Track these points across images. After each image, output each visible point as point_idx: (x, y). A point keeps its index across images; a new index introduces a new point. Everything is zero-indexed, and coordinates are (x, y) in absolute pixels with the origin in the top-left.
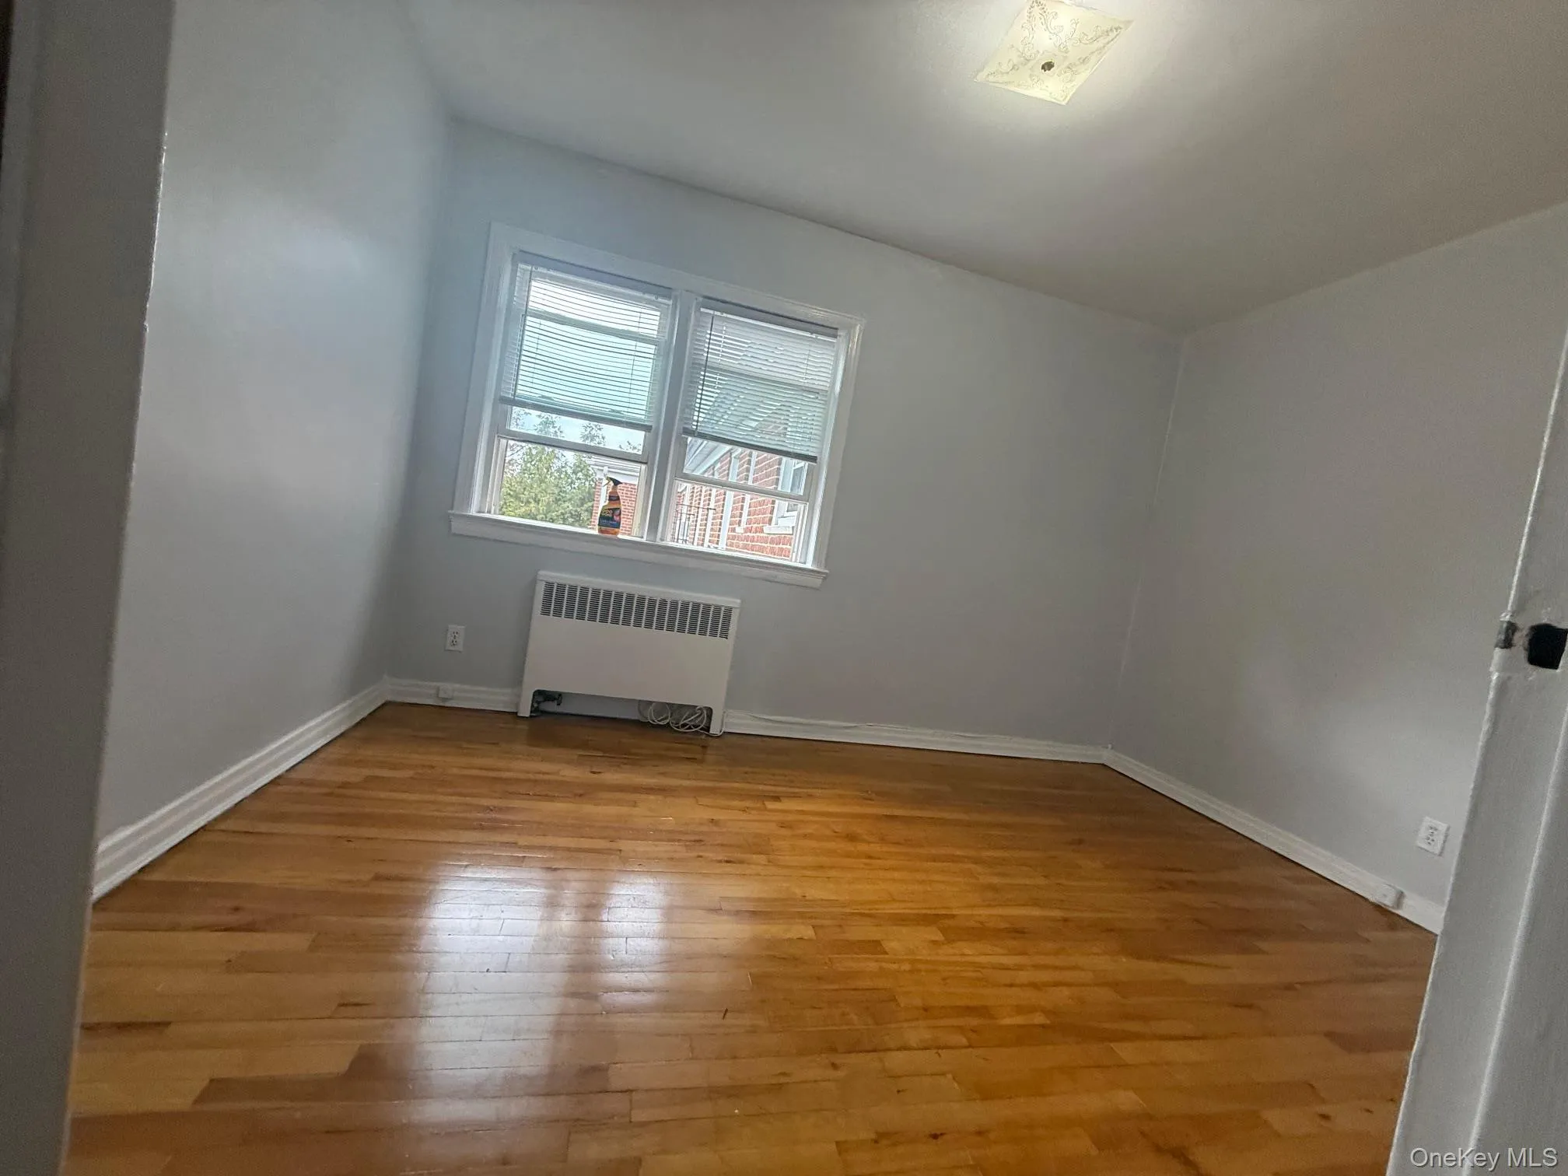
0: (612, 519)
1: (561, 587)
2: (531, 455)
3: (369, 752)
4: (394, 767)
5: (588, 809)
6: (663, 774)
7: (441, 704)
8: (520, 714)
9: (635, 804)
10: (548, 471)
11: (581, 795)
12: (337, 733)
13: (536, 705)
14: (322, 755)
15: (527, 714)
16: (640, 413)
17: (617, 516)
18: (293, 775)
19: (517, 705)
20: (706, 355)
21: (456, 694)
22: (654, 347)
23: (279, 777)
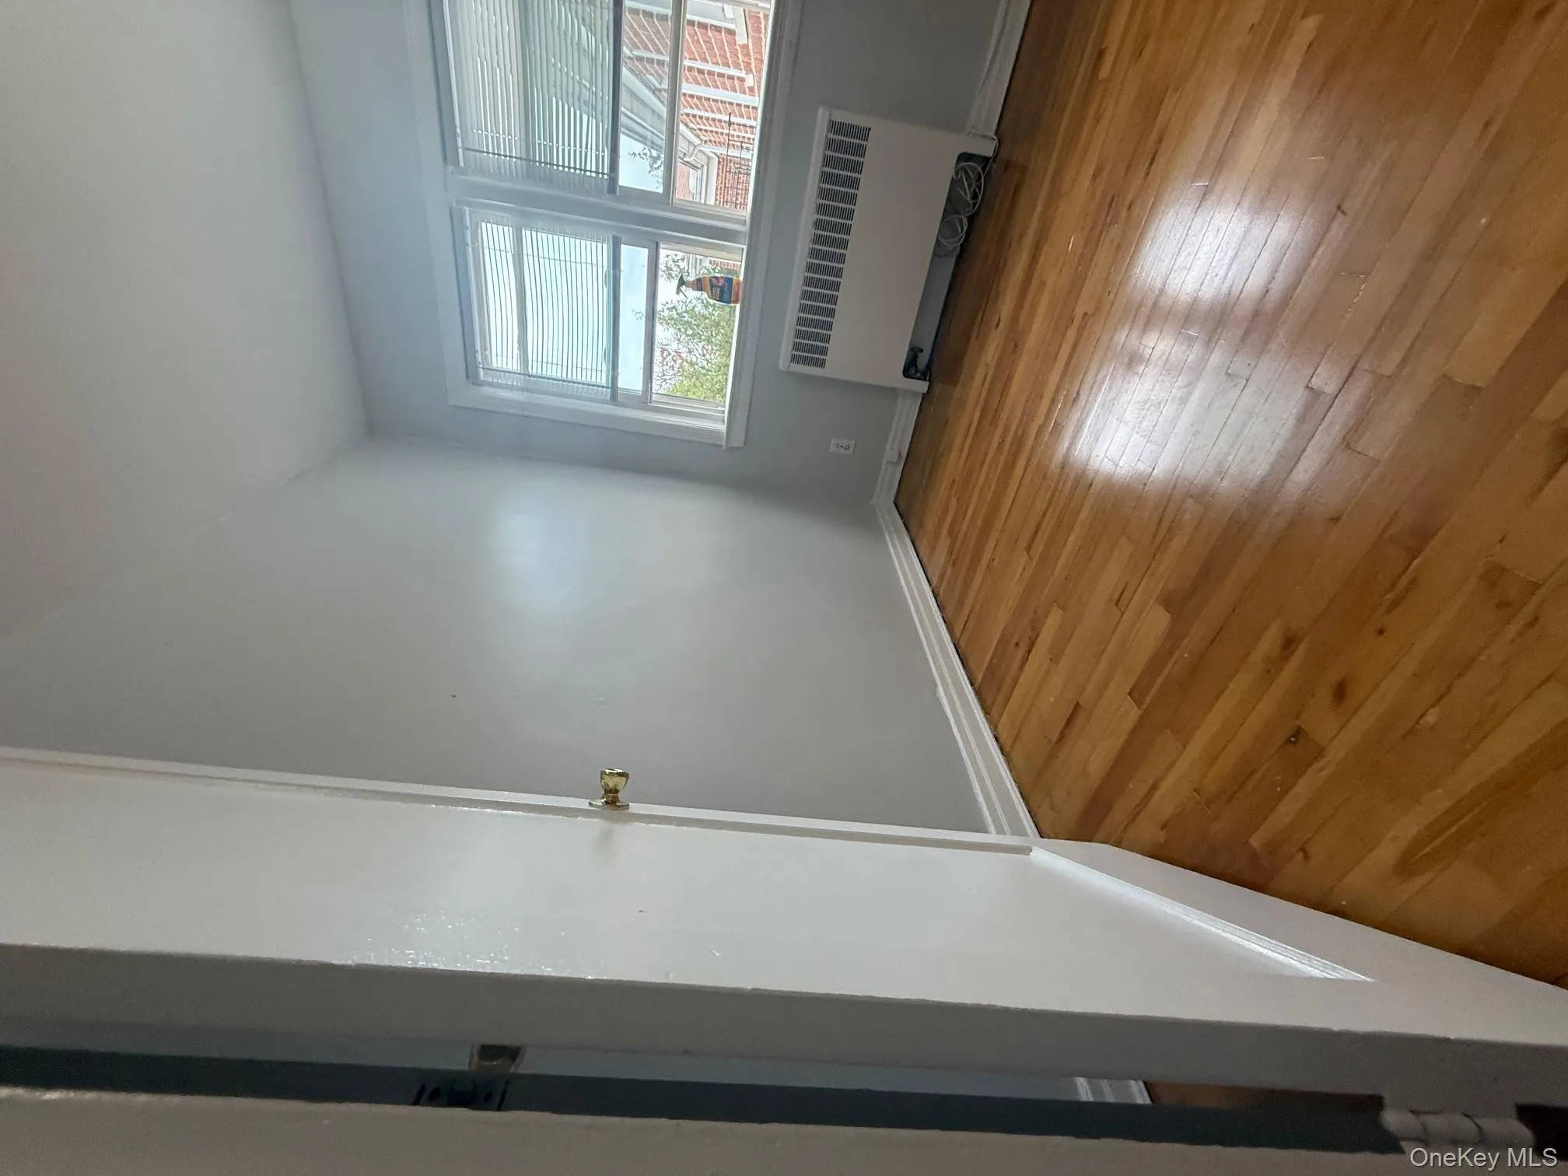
0: (722, 288)
1: (796, 347)
2: (693, 335)
3: (930, 525)
4: (946, 511)
5: (1032, 341)
6: (1021, 237)
7: (904, 460)
8: (925, 391)
9: (1044, 283)
10: (708, 318)
11: (1016, 346)
12: (910, 545)
13: (919, 375)
14: (925, 560)
15: (927, 384)
16: (604, 250)
17: (719, 282)
18: (935, 582)
19: (914, 394)
20: (514, 160)
21: (896, 447)
22: (523, 231)
23: (933, 592)
